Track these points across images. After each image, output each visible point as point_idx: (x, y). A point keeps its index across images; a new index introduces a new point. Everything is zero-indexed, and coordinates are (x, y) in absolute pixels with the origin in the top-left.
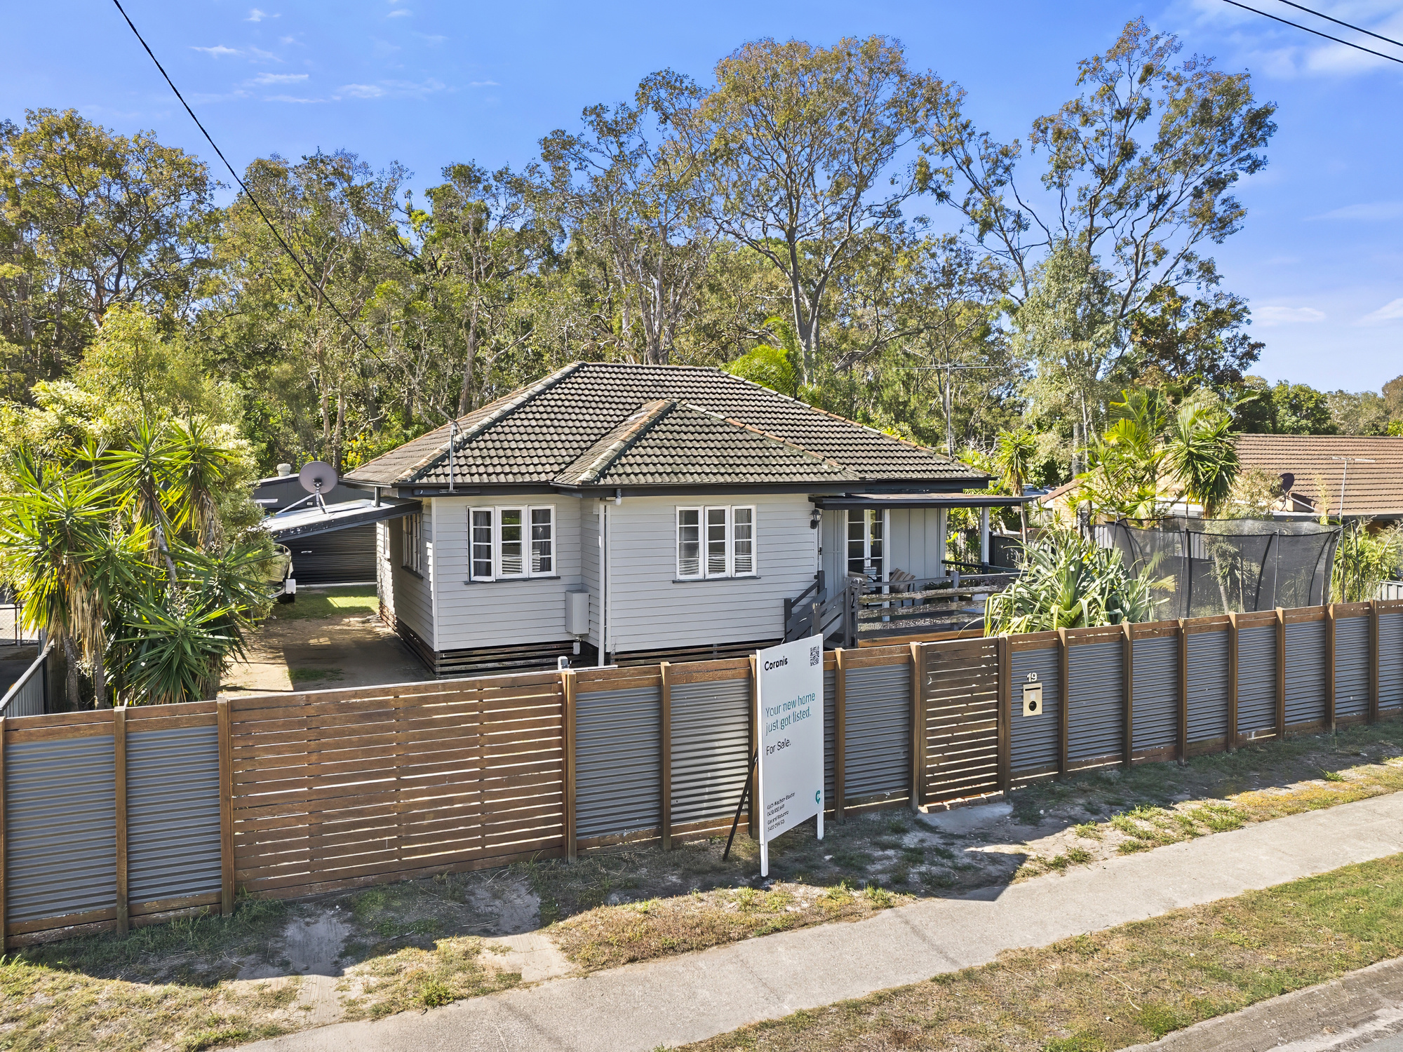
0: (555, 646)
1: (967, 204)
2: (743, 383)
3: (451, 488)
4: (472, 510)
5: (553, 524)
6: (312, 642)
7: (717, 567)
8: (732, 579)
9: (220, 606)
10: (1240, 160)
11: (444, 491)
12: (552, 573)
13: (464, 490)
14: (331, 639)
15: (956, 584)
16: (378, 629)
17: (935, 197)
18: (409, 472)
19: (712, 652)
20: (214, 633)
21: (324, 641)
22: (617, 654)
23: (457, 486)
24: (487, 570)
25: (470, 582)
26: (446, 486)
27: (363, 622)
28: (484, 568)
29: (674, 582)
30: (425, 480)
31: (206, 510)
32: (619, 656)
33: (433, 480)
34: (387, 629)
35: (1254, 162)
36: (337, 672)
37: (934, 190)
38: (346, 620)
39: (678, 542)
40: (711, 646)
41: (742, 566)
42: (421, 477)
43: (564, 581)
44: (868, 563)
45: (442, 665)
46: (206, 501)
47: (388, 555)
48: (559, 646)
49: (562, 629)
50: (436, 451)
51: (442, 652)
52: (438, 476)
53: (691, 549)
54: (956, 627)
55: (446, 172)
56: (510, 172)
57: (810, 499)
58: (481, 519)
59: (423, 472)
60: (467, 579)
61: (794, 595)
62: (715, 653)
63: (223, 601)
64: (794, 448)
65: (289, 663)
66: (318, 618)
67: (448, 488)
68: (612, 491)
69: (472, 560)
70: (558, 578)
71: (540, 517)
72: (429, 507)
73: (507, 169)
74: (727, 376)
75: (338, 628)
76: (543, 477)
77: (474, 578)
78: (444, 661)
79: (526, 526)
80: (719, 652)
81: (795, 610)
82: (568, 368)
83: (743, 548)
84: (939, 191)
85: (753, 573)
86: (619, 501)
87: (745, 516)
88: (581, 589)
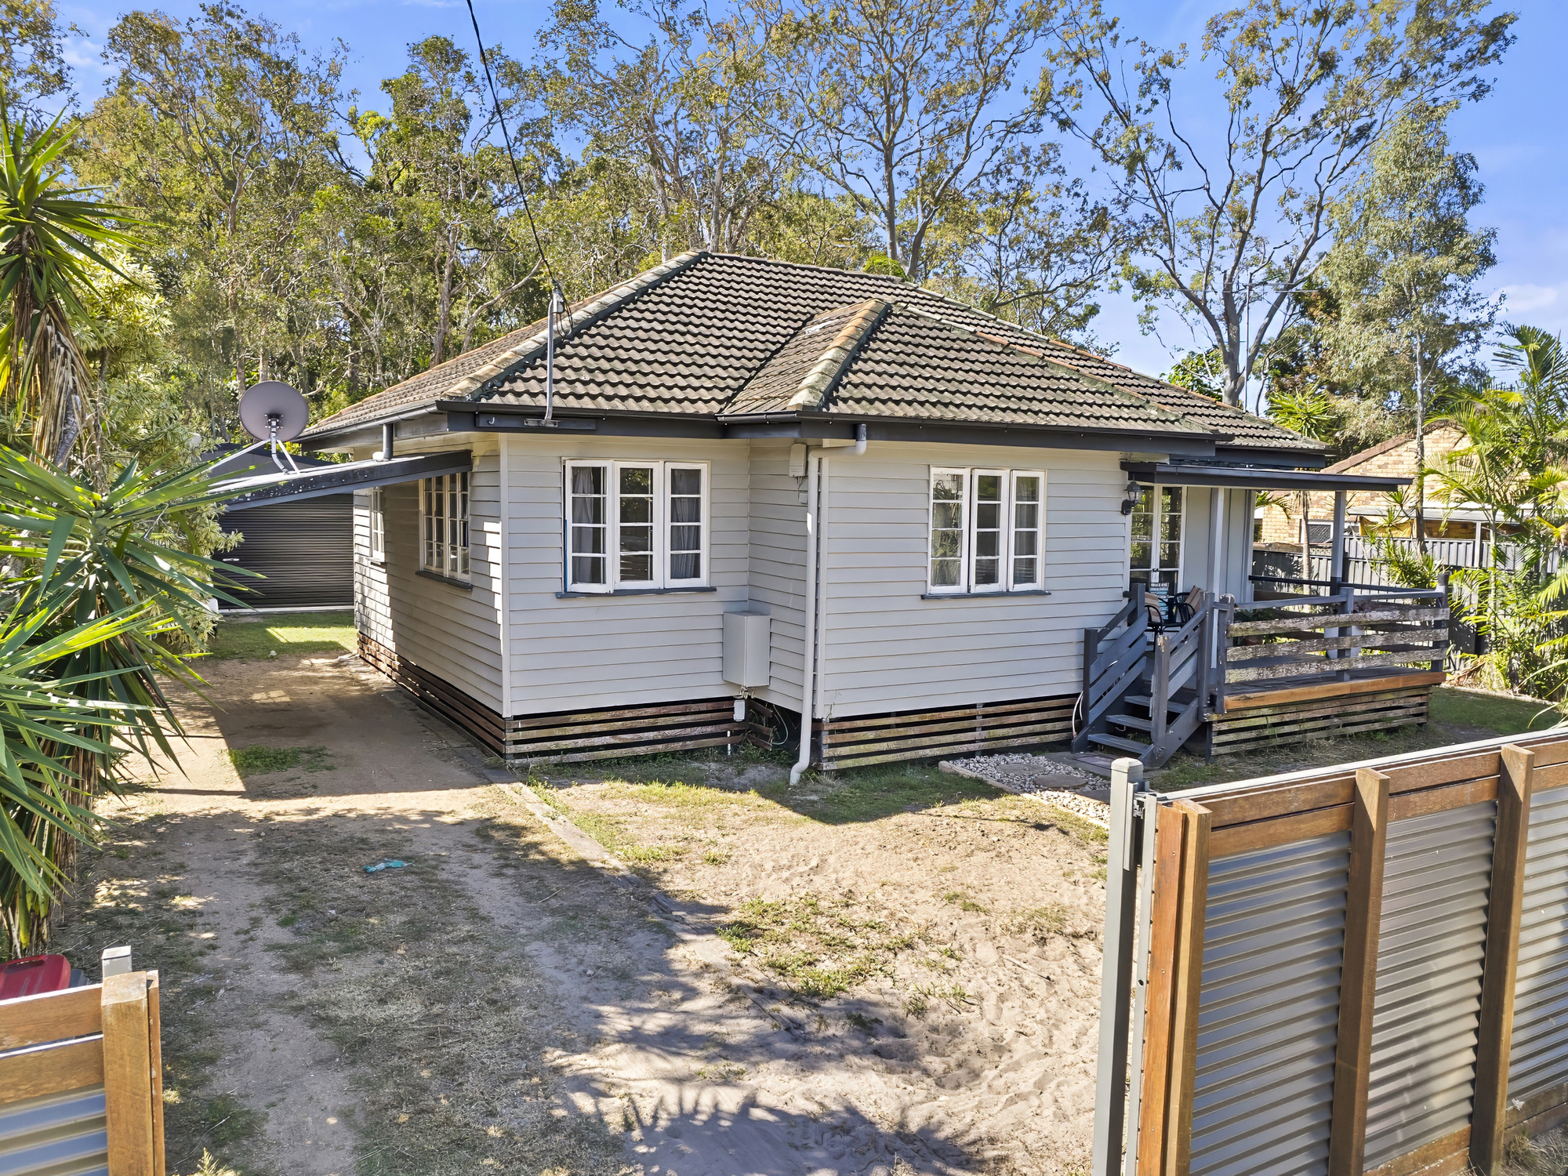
0: (703, 707)
1: (1099, 135)
2: (942, 300)
3: (548, 416)
4: (569, 465)
5: (704, 496)
6: (257, 697)
7: (987, 574)
8: (1007, 594)
9: (98, 616)
10: (1463, 84)
11: (531, 422)
12: (703, 581)
13: (570, 421)
14: (289, 693)
15: (1350, 606)
16: (363, 677)
17: (1056, 123)
18: (464, 383)
19: (974, 717)
20: (81, 691)
21: (278, 696)
22: (832, 721)
23: (559, 414)
24: (596, 573)
25: (565, 595)
26: (539, 413)
27: (335, 666)
28: (587, 568)
29: (923, 597)
30: (496, 399)
31: (55, 365)
32: (836, 726)
33: (510, 399)
34: (380, 679)
35: (1479, 87)
36: (318, 754)
37: (1055, 116)
38: (306, 662)
39: (931, 529)
40: (973, 706)
41: (1025, 573)
42: (489, 396)
43: (722, 594)
44: (1155, 578)
45: (516, 742)
46: (53, 342)
47: (380, 556)
48: (710, 706)
49: (717, 679)
50: (508, 354)
51: (516, 718)
52: (518, 395)
53: (949, 541)
54: (1346, 676)
55: (414, 50)
56: (504, 53)
57: (1124, 466)
58: (585, 481)
59: (490, 387)
60: (560, 589)
61: (1098, 624)
62: (980, 719)
63: (109, 603)
64: (1097, 381)
65: (228, 735)
66: (258, 659)
67: (542, 415)
68: (851, 428)
69: (570, 555)
70: (712, 589)
71: (683, 481)
72: (494, 456)
73: (500, 48)
74: (915, 290)
75: (296, 674)
76: (703, 409)
77: (572, 587)
78: (521, 735)
79: (661, 498)
80: (985, 716)
81: (1101, 646)
82: (684, 257)
83: (1027, 543)
84: (1063, 116)
85: (1038, 585)
86: (863, 445)
87: (1028, 488)
88: (752, 606)
